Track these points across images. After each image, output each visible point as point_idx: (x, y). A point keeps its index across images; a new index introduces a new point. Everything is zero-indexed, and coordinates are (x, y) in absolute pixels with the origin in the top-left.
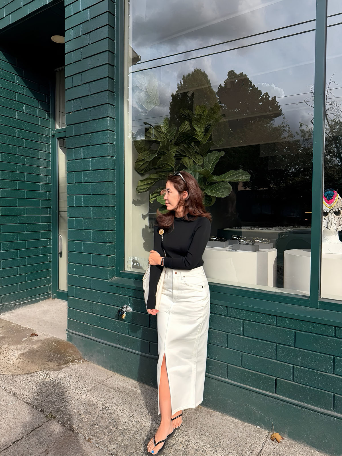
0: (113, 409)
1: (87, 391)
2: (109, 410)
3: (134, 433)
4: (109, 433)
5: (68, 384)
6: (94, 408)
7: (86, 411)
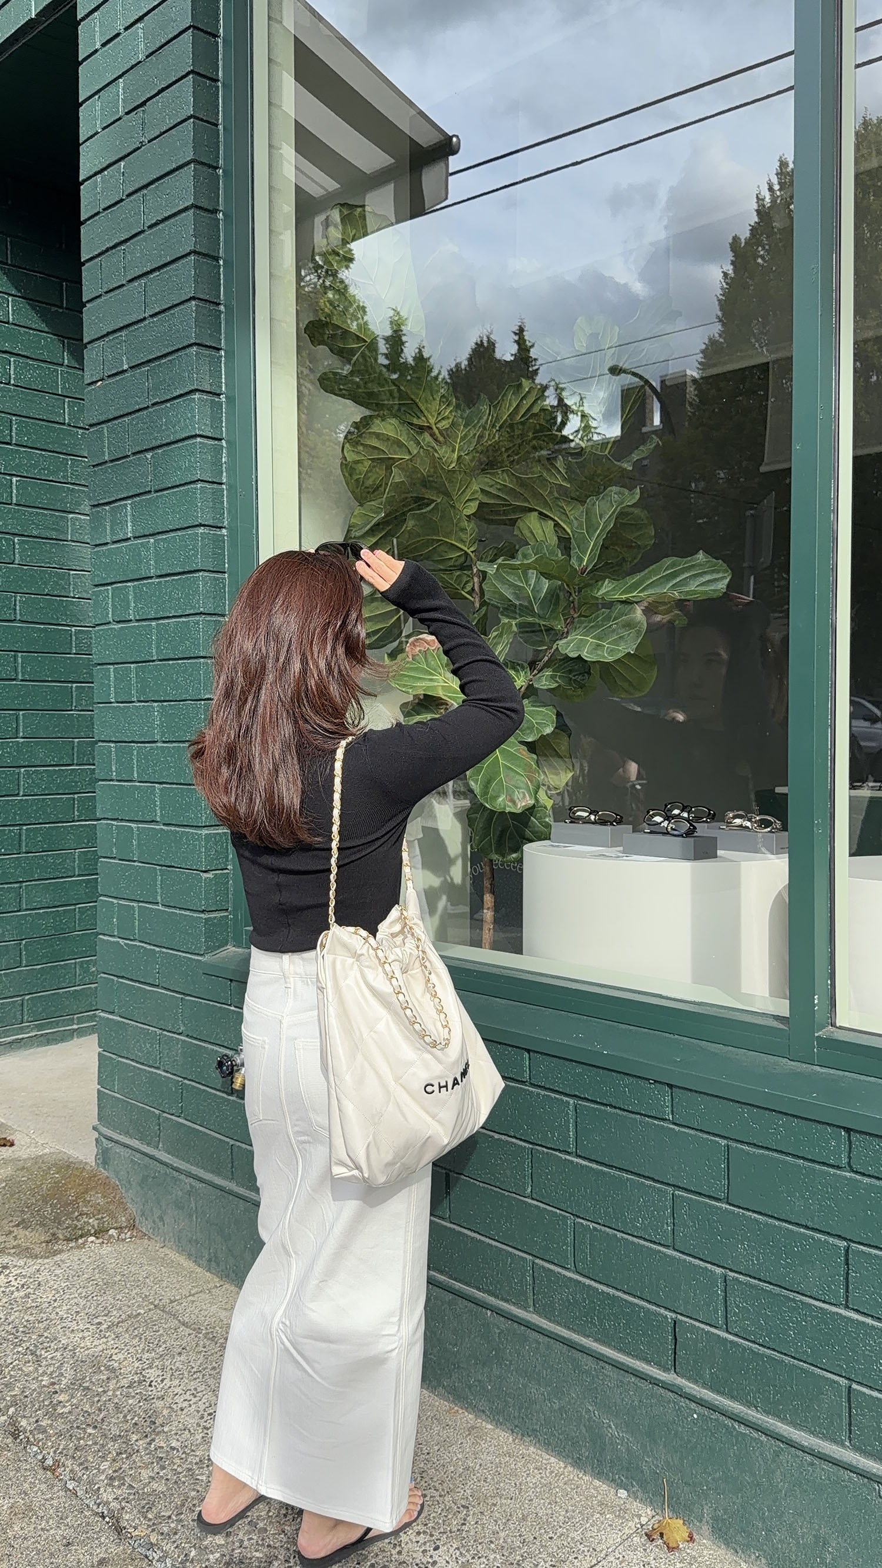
0: (162, 1388)
1: (105, 1326)
2: (150, 1389)
3: (196, 1463)
4: (118, 1454)
5: (55, 1301)
6: (105, 1377)
7: (77, 1384)
